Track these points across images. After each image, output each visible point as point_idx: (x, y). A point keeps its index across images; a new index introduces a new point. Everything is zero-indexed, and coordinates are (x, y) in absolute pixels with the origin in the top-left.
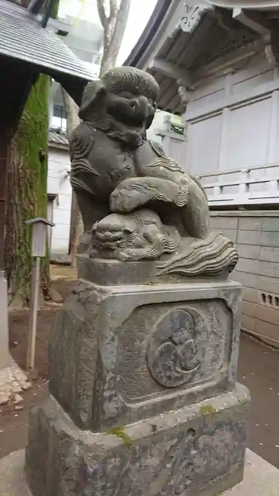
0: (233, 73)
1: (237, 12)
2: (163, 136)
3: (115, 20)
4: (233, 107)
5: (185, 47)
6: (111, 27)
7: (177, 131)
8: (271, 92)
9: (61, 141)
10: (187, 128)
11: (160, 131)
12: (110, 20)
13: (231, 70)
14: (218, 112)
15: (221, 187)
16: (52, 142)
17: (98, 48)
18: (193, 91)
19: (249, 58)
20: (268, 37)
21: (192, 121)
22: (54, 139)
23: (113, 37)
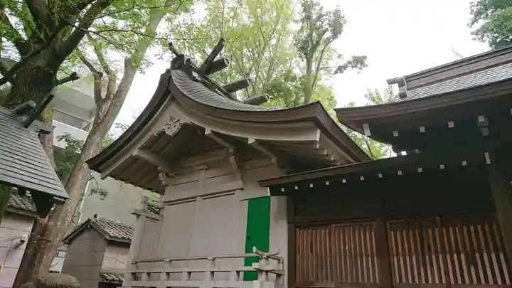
0: (206, 170)
1: (208, 132)
2: (138, 216)
3: (109, 103)
4: (205, 197)
5: (168, 143)
6: (105, 107)
7: (154, 211)
8: (235, 190)
9: (23, 206)
10: (163, 208)
11: (136, 210)
12: (105, 101)
13: (205, 167)
14: (193, 199)
15: (189, 273)
16: (11, 206)
17: (90, 117)
18: (172, 177)
19: (219, 160)
20: (231, 151)
21: (169, 203)
22: (14, 204)
23: (105, 116)
